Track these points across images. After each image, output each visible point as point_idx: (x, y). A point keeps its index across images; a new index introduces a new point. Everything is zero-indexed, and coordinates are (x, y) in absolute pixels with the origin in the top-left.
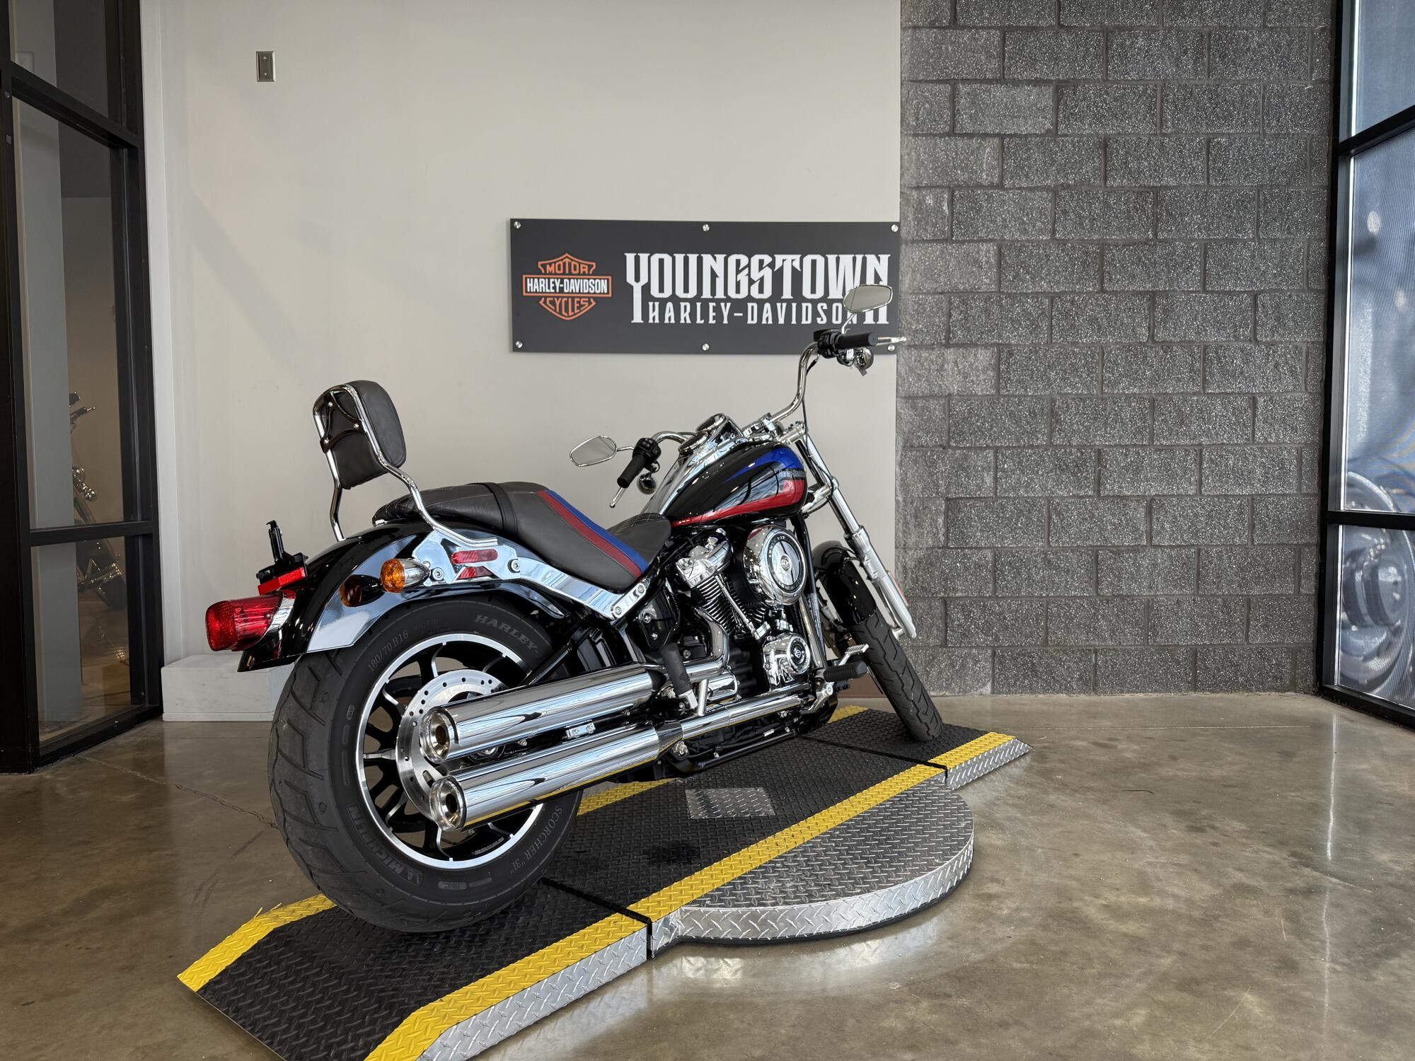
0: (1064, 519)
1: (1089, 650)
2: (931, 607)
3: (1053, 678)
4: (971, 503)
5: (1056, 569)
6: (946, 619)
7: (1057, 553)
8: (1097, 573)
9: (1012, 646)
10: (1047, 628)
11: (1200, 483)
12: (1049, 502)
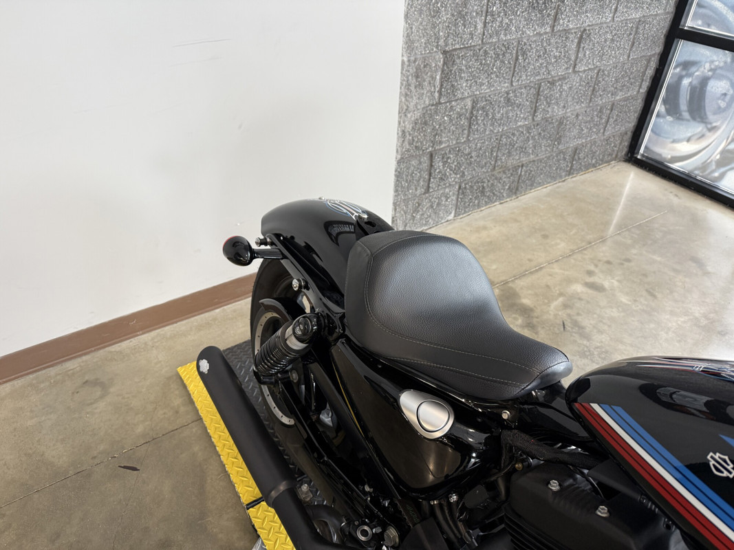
0: (526, 58)
1: (519, 166)
2: (420, 163)
3: (493, 193)
4: (463, 53)
5: (511, 106)
6: (430, 171)
7: (515, 91)
8: (537, 102)
9: (473, 177)
10: (497, 156)
11: (616, 9)
12: (519, 42)
